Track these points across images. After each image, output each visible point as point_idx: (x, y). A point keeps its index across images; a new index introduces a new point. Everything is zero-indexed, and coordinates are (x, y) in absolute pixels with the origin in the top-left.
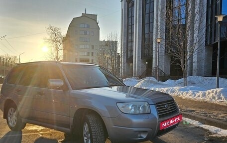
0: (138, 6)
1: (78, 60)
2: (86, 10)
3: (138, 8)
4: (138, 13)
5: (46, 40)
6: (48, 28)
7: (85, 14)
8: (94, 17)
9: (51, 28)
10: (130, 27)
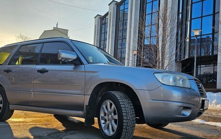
0: (111, 23)
2: (57, 25)
3: (111, 25)
4: (111, 30)
6: (18, 37)
7: (57, 28)
8: (65, 32)
10: (102, 42)
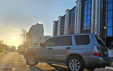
1: (33, 44)
2: (38, 22)
5: (20, 35)
6: (22, 30)
7: (38, 24)
8: (42, 25)
9: (23, 30)
